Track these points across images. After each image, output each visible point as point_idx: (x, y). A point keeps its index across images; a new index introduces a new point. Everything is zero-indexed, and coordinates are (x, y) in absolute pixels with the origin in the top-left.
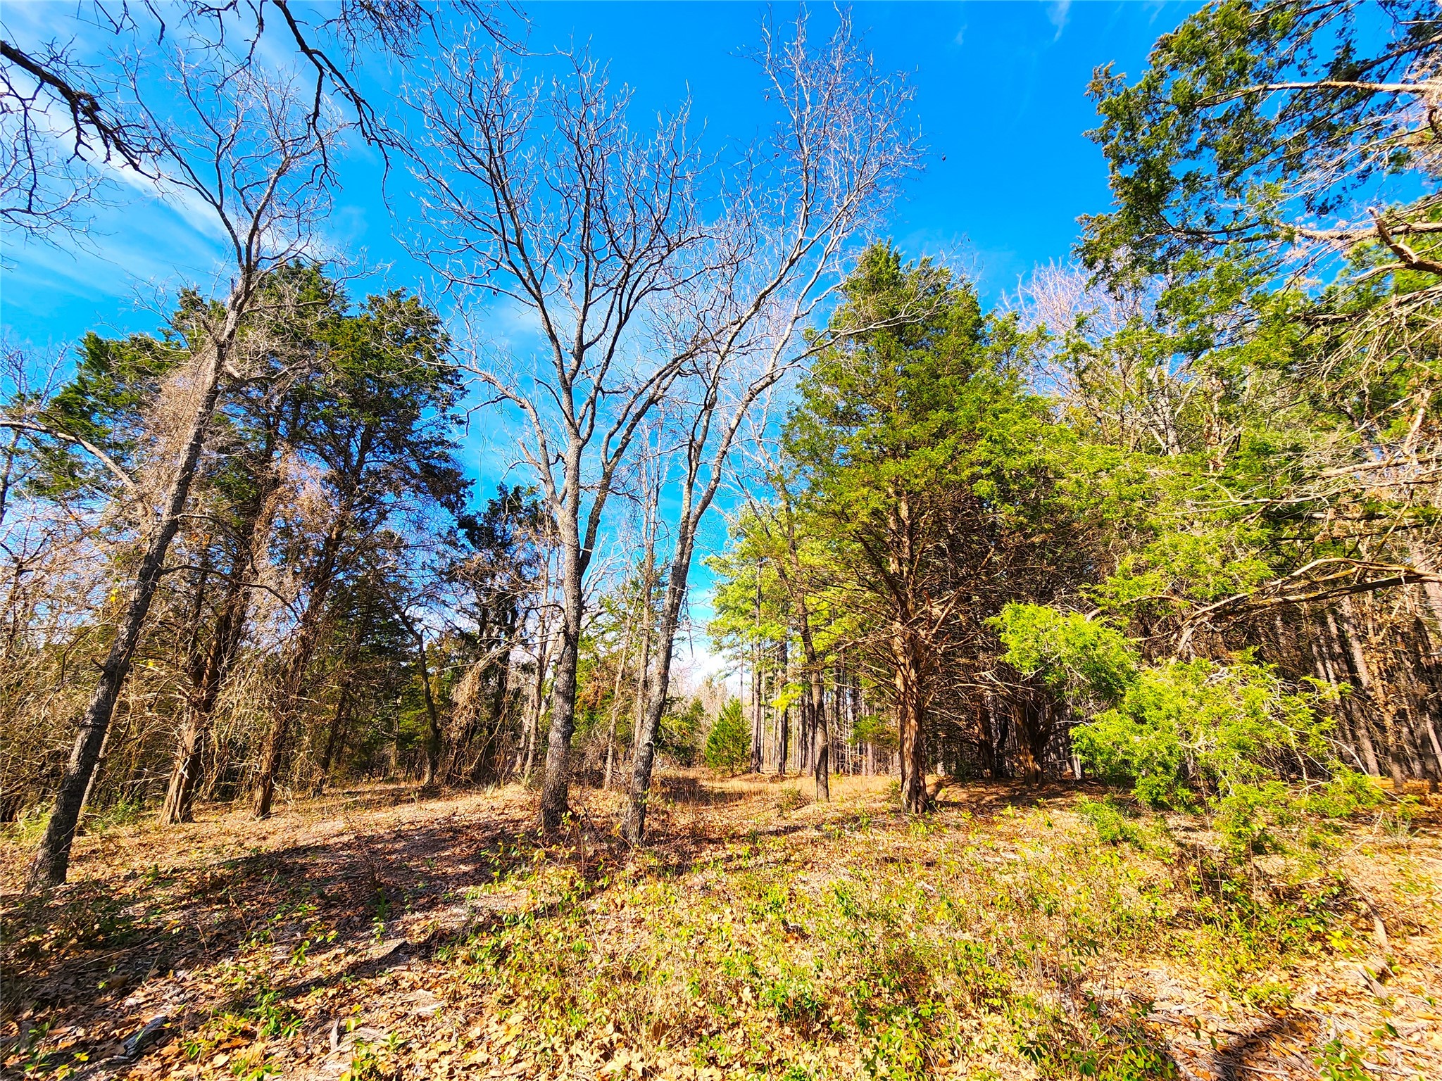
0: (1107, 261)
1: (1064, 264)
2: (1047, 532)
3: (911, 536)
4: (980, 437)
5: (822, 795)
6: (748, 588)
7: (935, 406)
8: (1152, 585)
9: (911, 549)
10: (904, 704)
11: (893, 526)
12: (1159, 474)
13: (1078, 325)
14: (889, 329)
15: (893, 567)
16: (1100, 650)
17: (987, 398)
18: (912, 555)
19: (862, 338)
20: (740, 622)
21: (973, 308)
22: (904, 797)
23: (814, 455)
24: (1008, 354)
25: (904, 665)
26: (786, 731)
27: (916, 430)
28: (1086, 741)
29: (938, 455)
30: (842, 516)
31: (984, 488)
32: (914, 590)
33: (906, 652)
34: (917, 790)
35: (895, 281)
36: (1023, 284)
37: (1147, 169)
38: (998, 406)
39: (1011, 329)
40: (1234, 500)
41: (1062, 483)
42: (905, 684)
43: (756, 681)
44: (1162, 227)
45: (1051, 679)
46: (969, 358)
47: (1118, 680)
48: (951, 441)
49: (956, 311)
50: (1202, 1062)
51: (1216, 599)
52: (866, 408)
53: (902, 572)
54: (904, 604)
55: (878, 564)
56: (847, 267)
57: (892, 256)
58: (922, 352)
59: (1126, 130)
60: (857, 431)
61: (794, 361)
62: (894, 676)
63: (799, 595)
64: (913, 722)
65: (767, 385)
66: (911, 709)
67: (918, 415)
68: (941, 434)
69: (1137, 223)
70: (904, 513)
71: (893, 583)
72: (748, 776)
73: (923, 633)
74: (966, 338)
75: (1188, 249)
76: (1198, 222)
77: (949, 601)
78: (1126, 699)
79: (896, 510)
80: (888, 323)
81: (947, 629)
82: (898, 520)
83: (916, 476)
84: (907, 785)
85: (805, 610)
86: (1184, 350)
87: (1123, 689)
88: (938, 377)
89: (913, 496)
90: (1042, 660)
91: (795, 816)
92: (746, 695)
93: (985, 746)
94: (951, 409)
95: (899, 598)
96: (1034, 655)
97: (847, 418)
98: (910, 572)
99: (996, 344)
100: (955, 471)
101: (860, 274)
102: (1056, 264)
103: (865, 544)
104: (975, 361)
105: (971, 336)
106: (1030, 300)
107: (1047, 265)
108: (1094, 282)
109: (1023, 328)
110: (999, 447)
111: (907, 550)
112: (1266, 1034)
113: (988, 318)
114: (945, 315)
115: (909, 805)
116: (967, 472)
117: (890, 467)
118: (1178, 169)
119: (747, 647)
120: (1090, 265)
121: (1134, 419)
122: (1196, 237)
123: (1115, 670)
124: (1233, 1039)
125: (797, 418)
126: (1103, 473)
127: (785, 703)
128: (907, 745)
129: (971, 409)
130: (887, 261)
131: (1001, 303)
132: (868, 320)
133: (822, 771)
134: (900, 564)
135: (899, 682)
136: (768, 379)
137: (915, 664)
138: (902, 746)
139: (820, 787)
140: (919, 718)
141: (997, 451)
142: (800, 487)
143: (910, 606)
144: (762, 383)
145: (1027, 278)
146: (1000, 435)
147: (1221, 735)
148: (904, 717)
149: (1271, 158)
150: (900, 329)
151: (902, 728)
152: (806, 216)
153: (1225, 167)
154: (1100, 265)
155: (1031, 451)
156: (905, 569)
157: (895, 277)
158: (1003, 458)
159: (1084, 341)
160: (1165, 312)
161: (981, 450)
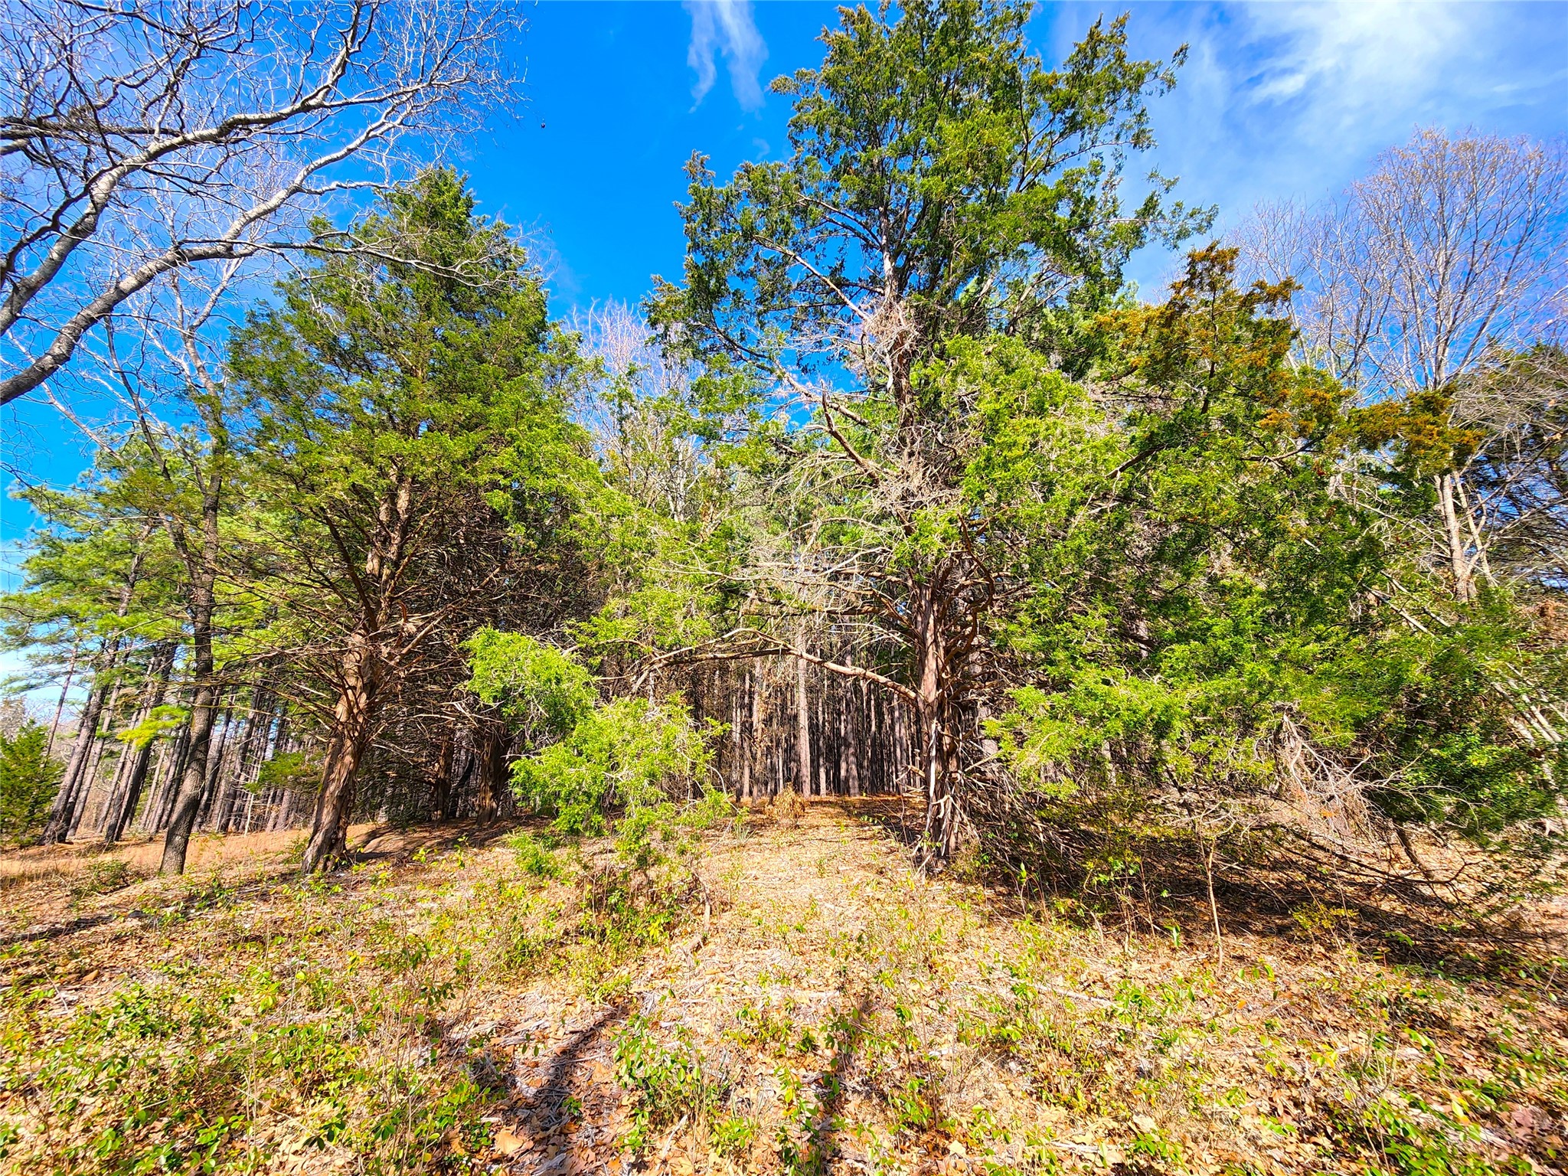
0: (667, 328)
1: (634, 313)
2: (552, 563)
3: (404, 532)
4: (509, 444)
5: (171, 865)
6: (115, 553)
7: (470, 391)
8: (624, 629)
9: (400, 548)
10: (340, 737)
11: (383, 517)
12: (659, 532)
13: (630, 373)
14: (437, 278)
15: (371, 565)
16: (564, 686)
17: (528, 406)
18: (400, 555)
19: (399, 270)
20: (82, 604)
21: (540, 305)
22: (310, 854)
23: (279, 390)
24: (564, 371)
25: (354, 688)
26: (142, 774)
27: (438, 407)
28: (522, 774)
29: (458, 448)
30: (303, 482)
31: (498, 500)
32: (391, 599)
33: (360, 674)
34: (333, 841)
35: (460, 229)
36: (595, 309)
37: (711, 267)
38: (537, 419)
39: (572, 347)
40: (701, 568)
41: (577, 516)
42: (350, 711)
43: (95, 699)
44: (711, 321)
45: (509, 710)
46: (522, 356)
47: (573, 716)
48: (477, 436)
49: (521, 301)
50: (541, 1069)
51: (670, 650)
52: (381, 359)
53: (380, 576)
54: (371, 614)
55: (350, 558)
56: (400, 172)
57: (463, 197)
58: (471, 324)
59: (704, 221)
60: (356, 381)
61: (277, 246)
62: (337, 702)
63: (206, 578)
64: (348, 759)
65: (217, 255)
66: (348, 743)
67: (448, 391)
68: (470, 427)
69: (694, 308)
70: (403, 502)
71: (364, 586)
72: (32, 851)
73: (385, 651)
74: (524, 334)
75: (723, 352)
76: (735, 335)
77: (434, 619)
78: (575, 733)
79: (393, 497)
80: (436, 269)
81: (427, 649)
82: (393, 511)
83: (423, 463)
84: (319, 838)
85: (211, 600)
86: (700, 434)
87: (574, 722)
88: (482, 361)
89: (418, 486)
90: (506, 692)
91: (98, 903)
92: (71, 720)
93: (442, 785)
94: (485, 401)
95: (366, 604)
96: (499, 685)
97: (350, 360)
98: (391, 576)
99: (552, 354)
100: (474, 472)
101: (415, 191)
102: (629, 308)
103: (335, 533)
104: (527, 362)
105: (529, 335)
106: (597, 329)
107: (621, 303)
108: (653, 341)
109: (585, 354)
110: (525, 461)
111: (394, 549)
112: (601, 1024)
113: (554, 326)
114: (509, 298)
115: (316, 861)
116: (486, 477)
117: (391, 441)
118: (733, 283)
119: (94, 646)
120: (654, 324)
121: (656, 481)
122: (731, 346)
123: (572, 705)
124: (575, 1037)
125: (263, 325)
126: (614, 519)
127: (148, 734)
128: (332, 788)
129: (509, 410)
130: (457, 199)
131: (570, 317)
132: (410, 252)
133: (182, 831)
134: (381, 566)
135: (341, 710)
136: (220, 248)
137: (370, 688)
138: (324, 790)
139: (171, 854)
140: (357, 755)
141: (522, 464)
142: (243, 424)
143: (381, 617)
144: (205, 248)
145: (599, 308)
146: (529, 448)
147: (642, 766)
148: (337, 753)
149: (786, 313)
150: (451, 285)
151: (331, 767)
153: (761, 301)
154: (661, 329)
155: (555, 476)
156: (386, 571)
157: (461, 223)
158: (527, 475)
159: (631, 391)
160: (696, 396)
161: (505, 457)
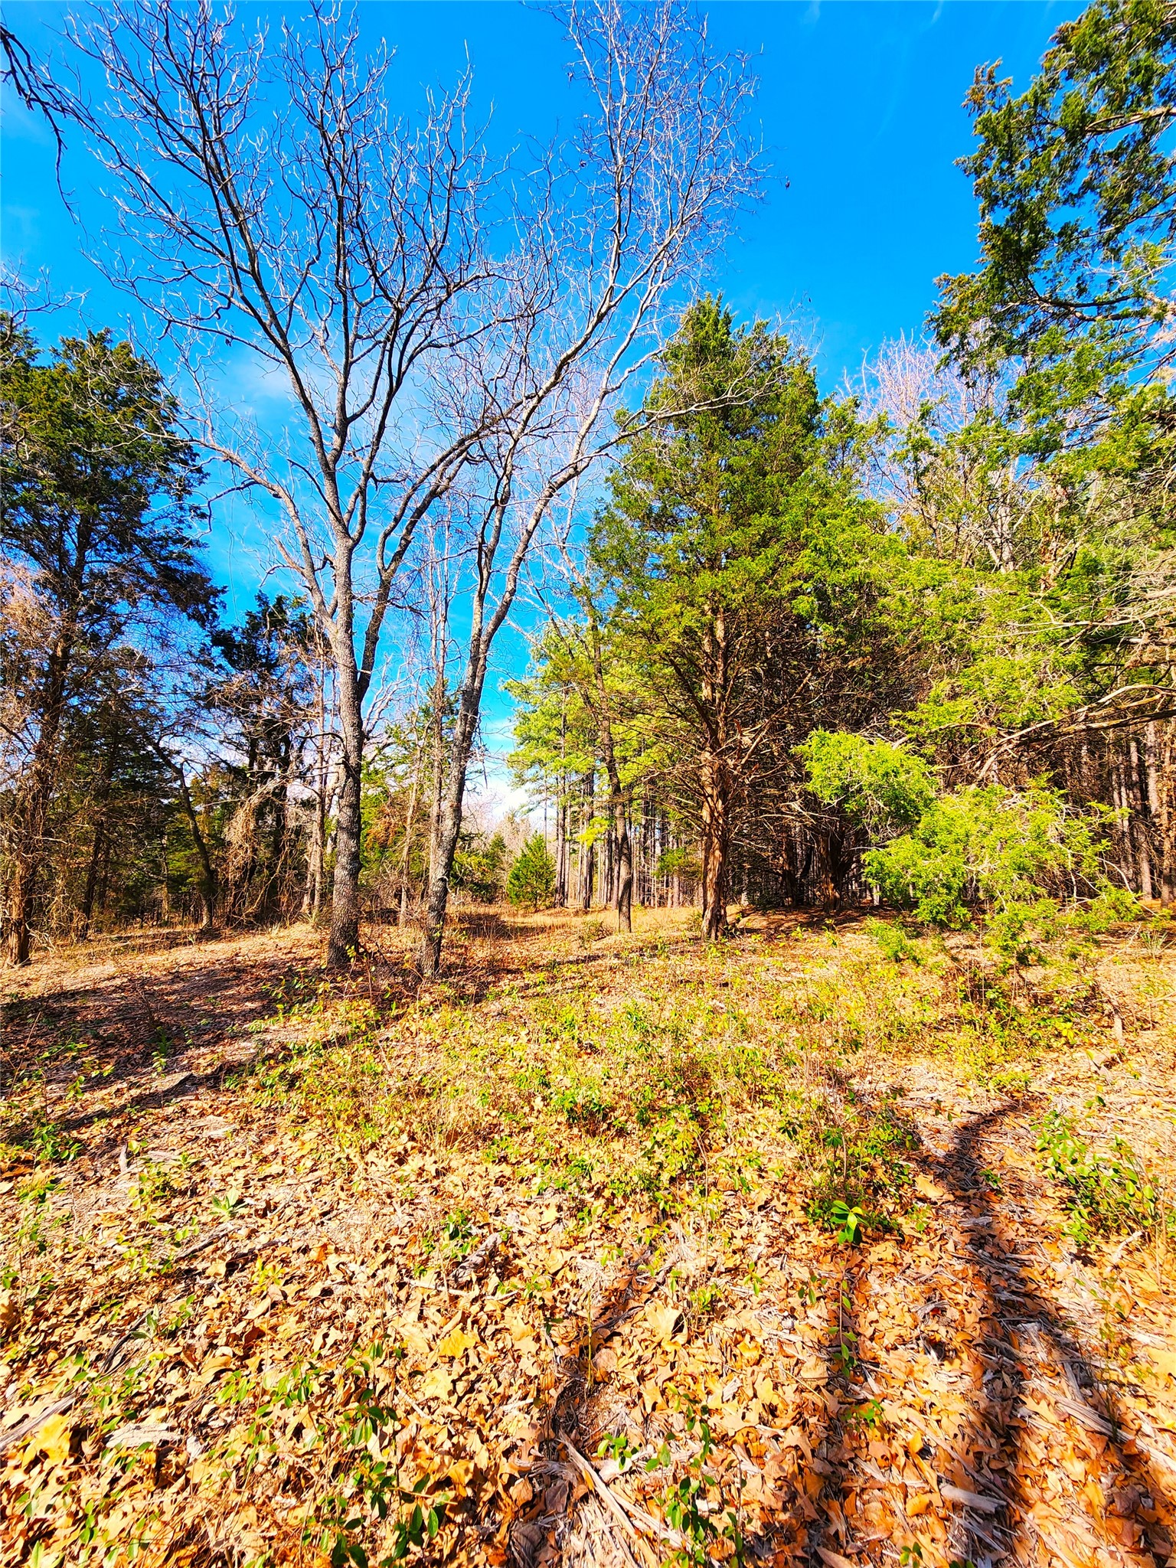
0: (963, 336)
1: (917, 338)
2: (864, 655)
3: (725, 658)
4: (804, 546)
5: (625, 924)
6: (553, 716)
7: (758, 508)
8: (958, 713)
9: (725, 673)
10: (709, 836)
11: (707, 649)
12: (988, 593)
13: (923, 416)
14: (714, 412)
15: (705, 692)
16: (902, 778)
17: (815, 500)
18: (726, 679)
19: (682, 422)
20: (543, 753)
21: (810, 390)
22: (705, 924)
23: (623, 565)
24: (844, 448)
25: (711, 796)
26: (592, 866)
27: (736, 536)
28: (875, 864)
29: (759, 567)
30: (652, 636)
31: (804, 605)
32: (726, 718)
33: (714, 783)
34: (718, 919)
35: (725, 352)
36: (868, 362)
37: (1021, 216)
38: (826, 510)
39: (849, 418)
40: (1053, 622)
41: (882, 601)
42: (712, 815)
43: (561, 816)
44: (1029, 291)
45: (851, 806)
46: (801, 451)
47: (916, 808)
48: (773, 550)
49: (792, 393)
50: (943, 1136)
51: (1024, 726)
52: (684, 511)
53: (714, 700)
54: (714, 733)
55: (690, 689)
56: (668, 329)
57: (721, 317)
58: (748, 442)
59: (1003, 159)
60: (672, 539)
61: (602, 448)
62: (701, 808)
63: (606, 723)
64: (718, 853)
65: (571, 477)
66: (716, 840)
67: (739, 521)
68: (764, 543)
69: (1001, 287)
70: (720, 633)
71: (705, 711)
72: (552, 911)
73: (731, 762)
74: (799, 427)
75: (1052, 326)
76: (1067, 291)
77: (761, 730)
78: (920, 826)
79: (712, 630)
80: (711, 404)
81: (759, 759)
82: (714, 642)
83: (733, 591)
84: (708, 914)
85: (611, 739)
86: (1031, 451)
87: (920, 815)
88: (765, 475)
89: (730, 613)
90: (845, 788)
91: (595, 946)
92: (551, 829)
93: (787, 875)
94: (776, 514)
95: (709, 726)
96: (837, 783)
97: (662, 521)
98: (722, 699)
99: (831, 436)
100: (776, 586)
101: (683, 338)
102: (907, 338)
103: (678, 670)
104: (807, 456)
105: (804, 425)
106: (874, 382)
107: (897, 338)
108: (946, 362)
109: (864, 418)
110: (823, 558)
111: (720, 675)
112: (1002, 1113)
113: (826, 402)
114: (778, 396)
115: (709, 933)
116: (788, 588)
117: (706, 580)
118: (1056, 218)
119: (552, 781)
120: (944, 340)
121: (972, 528)
122: (1064, 309)
123: (913, 797)
124: (974, 1118)
125: (606, 520)
126: (928, 592)
127: (592, 837)
128: (710, 876)
129: (797, 512)
130: (716, 323)
131: (842, 384)
132: (689, 399)
133: (625, 903)
134: (713, 691)
135: (705, 814)
136: (571, 471)
137: (723, 795)
138: (705, 877)
139: (623, 918)
140: (724, 849)
141: (821, 562)
142: (607, 602)
143: (721, 735)
144: (564, 475)
145: (872, 358)
146: (826, 543)
147: (1006, 857)
148: (708, 849)
149: (1159, 211)
150: (725, 413)
151: (706, 859)
152: (618, 255)
153: (1107, 220)
154: (954, 340)
155: (857, 564)
156: (718, 695)
157: (723, 345)
158: (827, 571)
159: (927, 436)
160: (1018, 404)
161: (804, 562)
